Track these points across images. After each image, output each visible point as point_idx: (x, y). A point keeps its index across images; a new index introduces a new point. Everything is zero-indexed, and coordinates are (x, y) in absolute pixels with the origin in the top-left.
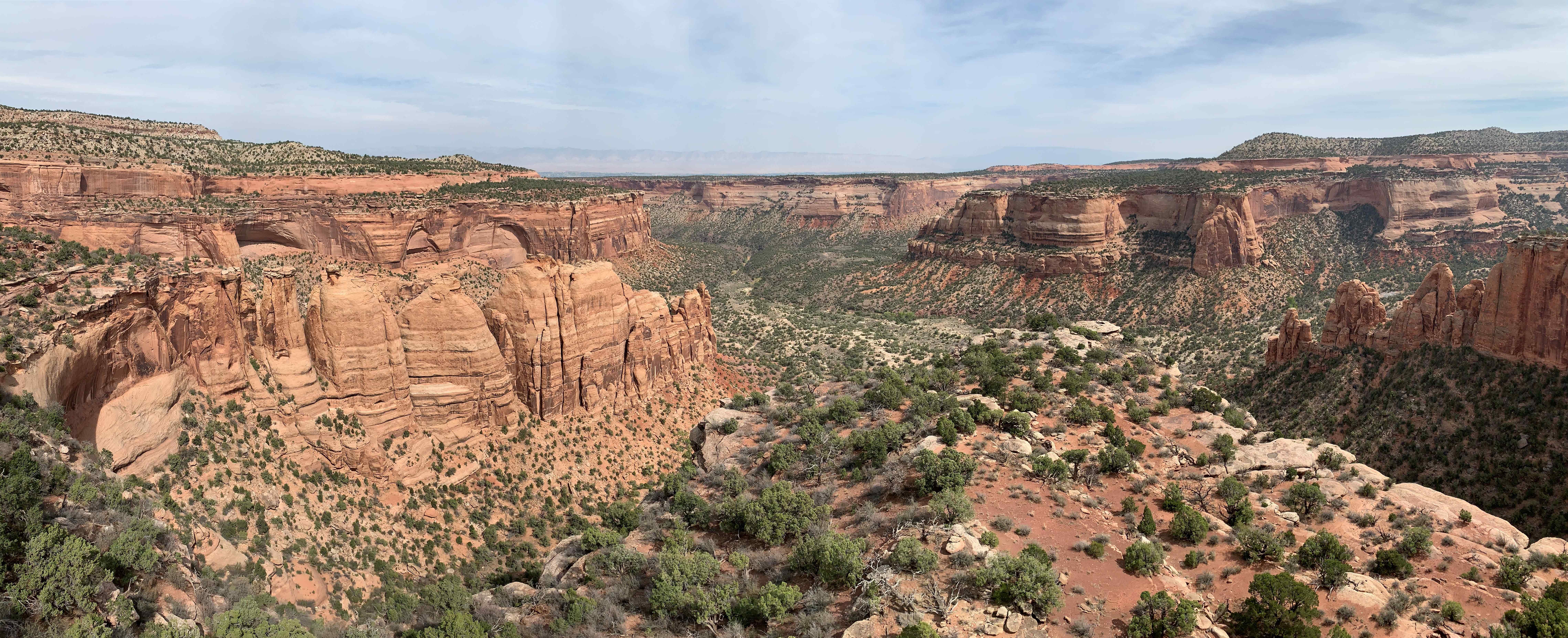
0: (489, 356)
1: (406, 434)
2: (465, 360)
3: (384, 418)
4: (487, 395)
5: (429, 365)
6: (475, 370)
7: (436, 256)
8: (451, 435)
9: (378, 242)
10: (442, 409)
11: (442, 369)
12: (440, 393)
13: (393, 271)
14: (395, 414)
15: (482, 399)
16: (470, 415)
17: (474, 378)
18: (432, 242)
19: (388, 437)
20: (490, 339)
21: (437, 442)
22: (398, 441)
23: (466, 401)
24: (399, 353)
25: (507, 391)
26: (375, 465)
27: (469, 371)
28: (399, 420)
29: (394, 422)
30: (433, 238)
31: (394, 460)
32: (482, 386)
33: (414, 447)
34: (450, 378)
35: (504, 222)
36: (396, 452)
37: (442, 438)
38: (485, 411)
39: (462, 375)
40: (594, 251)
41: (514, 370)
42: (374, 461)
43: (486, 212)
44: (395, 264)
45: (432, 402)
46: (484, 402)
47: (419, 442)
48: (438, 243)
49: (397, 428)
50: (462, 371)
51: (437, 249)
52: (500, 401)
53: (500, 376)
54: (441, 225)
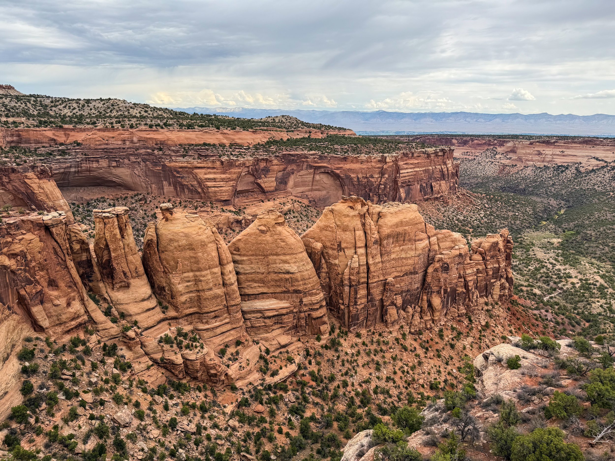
0: (307, 277)
1: (238, 343)
2: (287, 280)
3: (218, 331)
4: (305, 309)
5: (256, 285)
6: (295, 288)
7: (261, 197)
8: (274, 342)
9: (209, 184)
10: (267, 321)
11: (269, 288)
12: (267, 308)
13: (224, 208)
14: (229, 327)
15: (300, 312)
16: (290, 325)
17: (294, 295)
18: (259, 185)
19: (222, 347)
20: (308, 263)
21: (263, 348)
22: (232, 350)
23: (287, 314)
24: (231, 276)
25: (321, 307)
26: (213, 372)
27: (291, 289)
28: (232, 332)
29: (228, 334)
30: (259, 181)
31: (228, 366)
32: (301, 301)
33: (245, 354)
34: (274, 295)
35: (323, 170)
36: (230, 359)
37: (267, 344)
38: (303, 322)
39: (284, 292)
40: (403, 195)
41: (327, 289)
42: (211, 368)
43: (307, 162)
44: (226, 202)
45: (259, 315)
46: (302, 315)
47: (249, 350)
48: (263, 185)
49: (231, 338)
50: (284, 289)
51: (263, 191)
52: (315, 314)
53: (316, 294)
54: (266, 171)
